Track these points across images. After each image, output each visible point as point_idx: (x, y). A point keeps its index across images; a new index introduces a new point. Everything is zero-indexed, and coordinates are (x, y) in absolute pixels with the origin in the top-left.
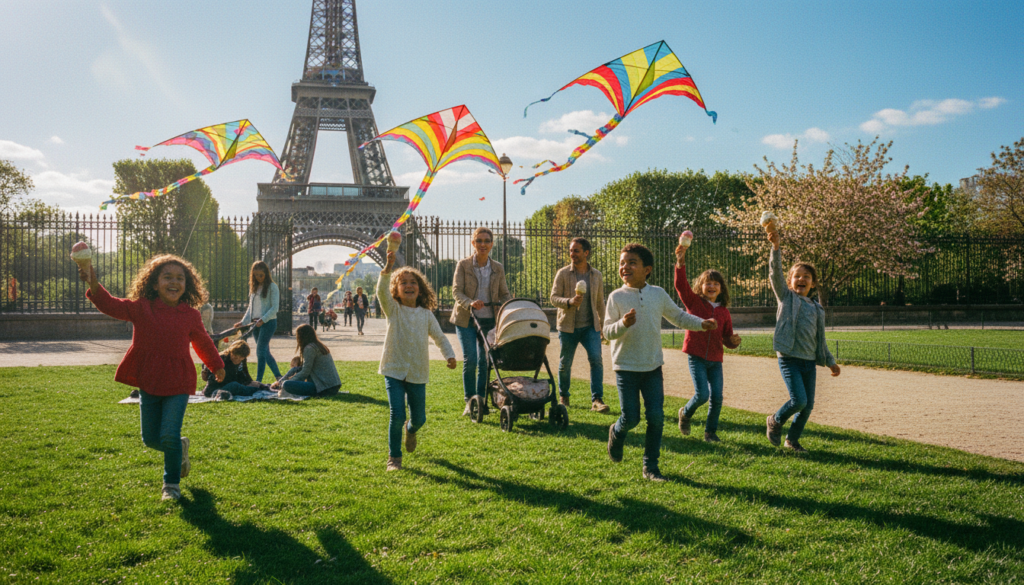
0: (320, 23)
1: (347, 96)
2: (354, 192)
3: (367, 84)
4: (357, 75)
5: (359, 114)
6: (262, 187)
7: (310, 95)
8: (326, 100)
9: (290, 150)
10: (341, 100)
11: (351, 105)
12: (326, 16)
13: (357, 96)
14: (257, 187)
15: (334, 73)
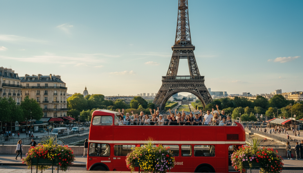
0: (179, 27)
1: (187, 49)
2: (189, 78)
3: (192, 45)
4: (189, 43)
5: (191, 54)
6: (163, 77)
7: (176, 49)
8: (181, 50)
9: (171, 66)
10: (185, 50)
11: (188, 52)
12: (181, 25)
13: (190, 49)
14: (162, 77)
15: (183, 42)
